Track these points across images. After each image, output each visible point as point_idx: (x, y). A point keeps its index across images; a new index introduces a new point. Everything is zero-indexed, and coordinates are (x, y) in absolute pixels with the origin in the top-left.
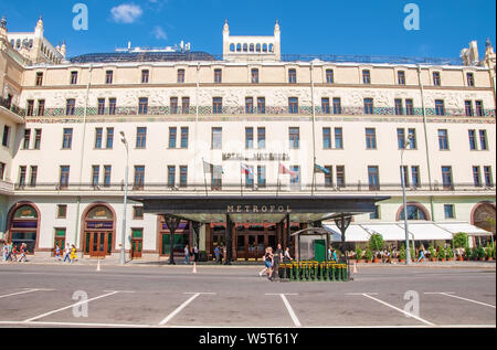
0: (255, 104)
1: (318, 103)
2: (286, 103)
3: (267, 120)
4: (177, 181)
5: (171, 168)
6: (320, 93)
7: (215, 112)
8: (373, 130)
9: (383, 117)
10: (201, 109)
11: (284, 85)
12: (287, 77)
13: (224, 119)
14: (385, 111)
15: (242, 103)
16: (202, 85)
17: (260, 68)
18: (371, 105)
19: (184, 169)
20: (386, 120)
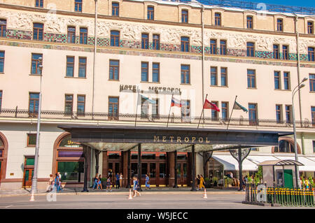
0: (151, 40)
1: (207, 44)
2: (178, 42)
3: (161, 56)
4: (75, 109)
5: (69, 97)
6: (209, 34)
7: (113, 44)
8: (253, 71)
9: (263, 60)
10: (100, 40)
11: (177, 24)
12: (180, 16)
13: (121, 53)
14: (265, 55)
15: (139, 38)
16: (100, 17)
17: (156, 6)
18: (253, 49)
19: (82, 98)
20: (265, 63)
